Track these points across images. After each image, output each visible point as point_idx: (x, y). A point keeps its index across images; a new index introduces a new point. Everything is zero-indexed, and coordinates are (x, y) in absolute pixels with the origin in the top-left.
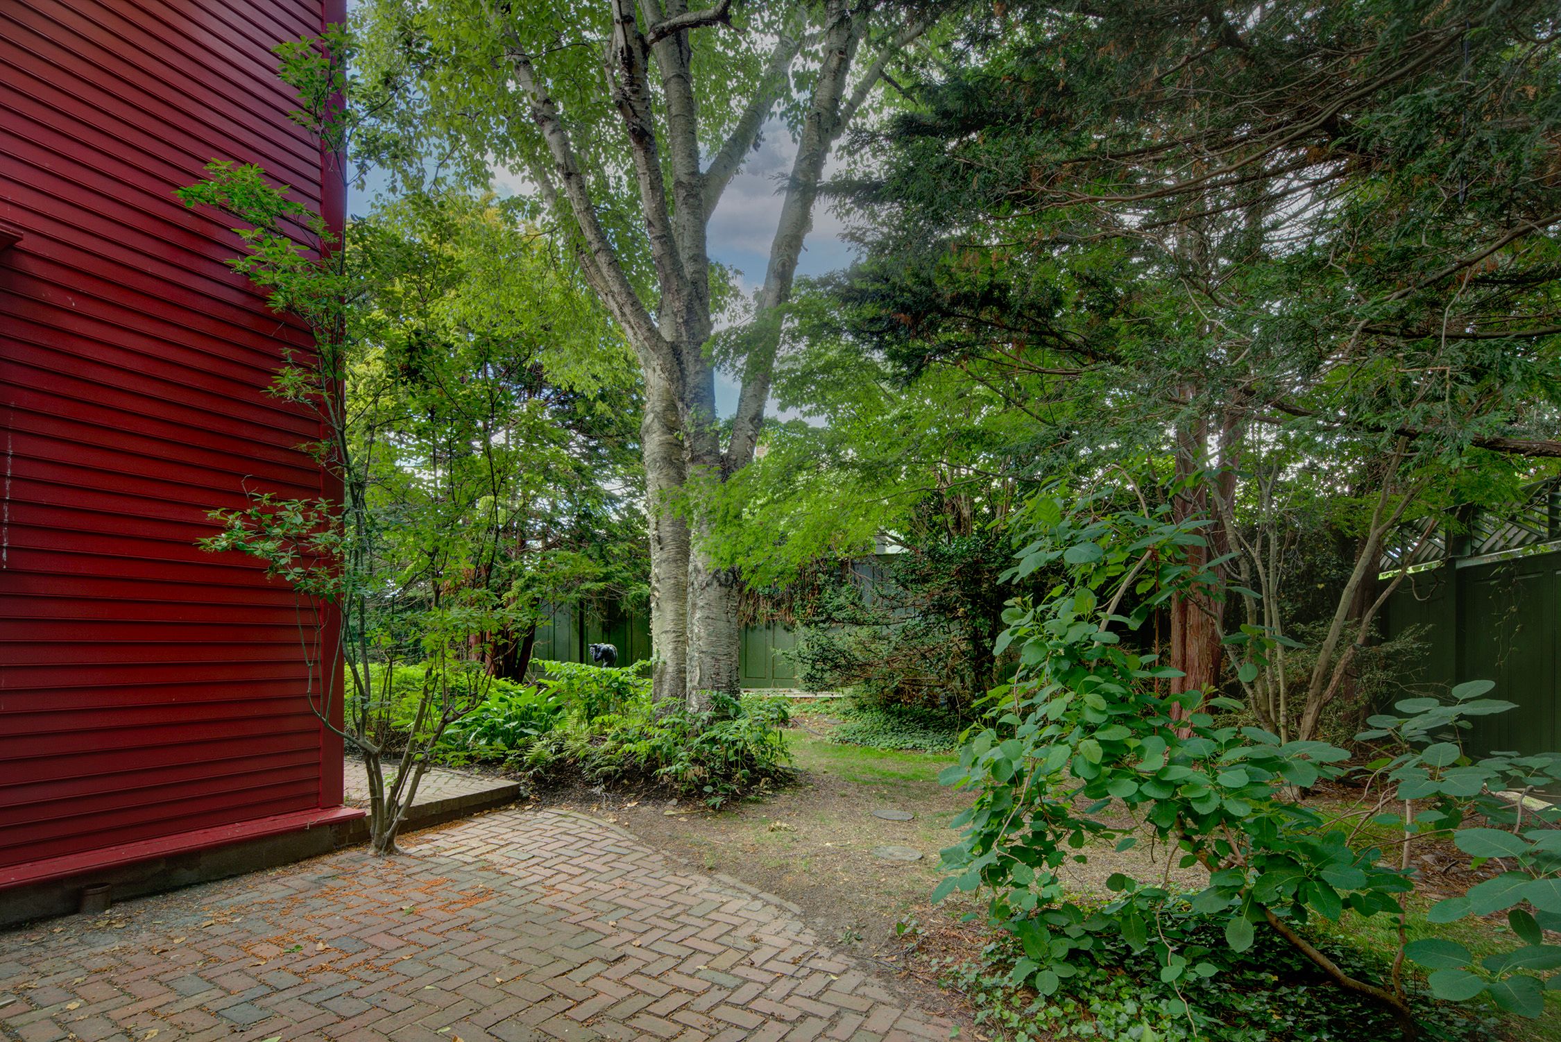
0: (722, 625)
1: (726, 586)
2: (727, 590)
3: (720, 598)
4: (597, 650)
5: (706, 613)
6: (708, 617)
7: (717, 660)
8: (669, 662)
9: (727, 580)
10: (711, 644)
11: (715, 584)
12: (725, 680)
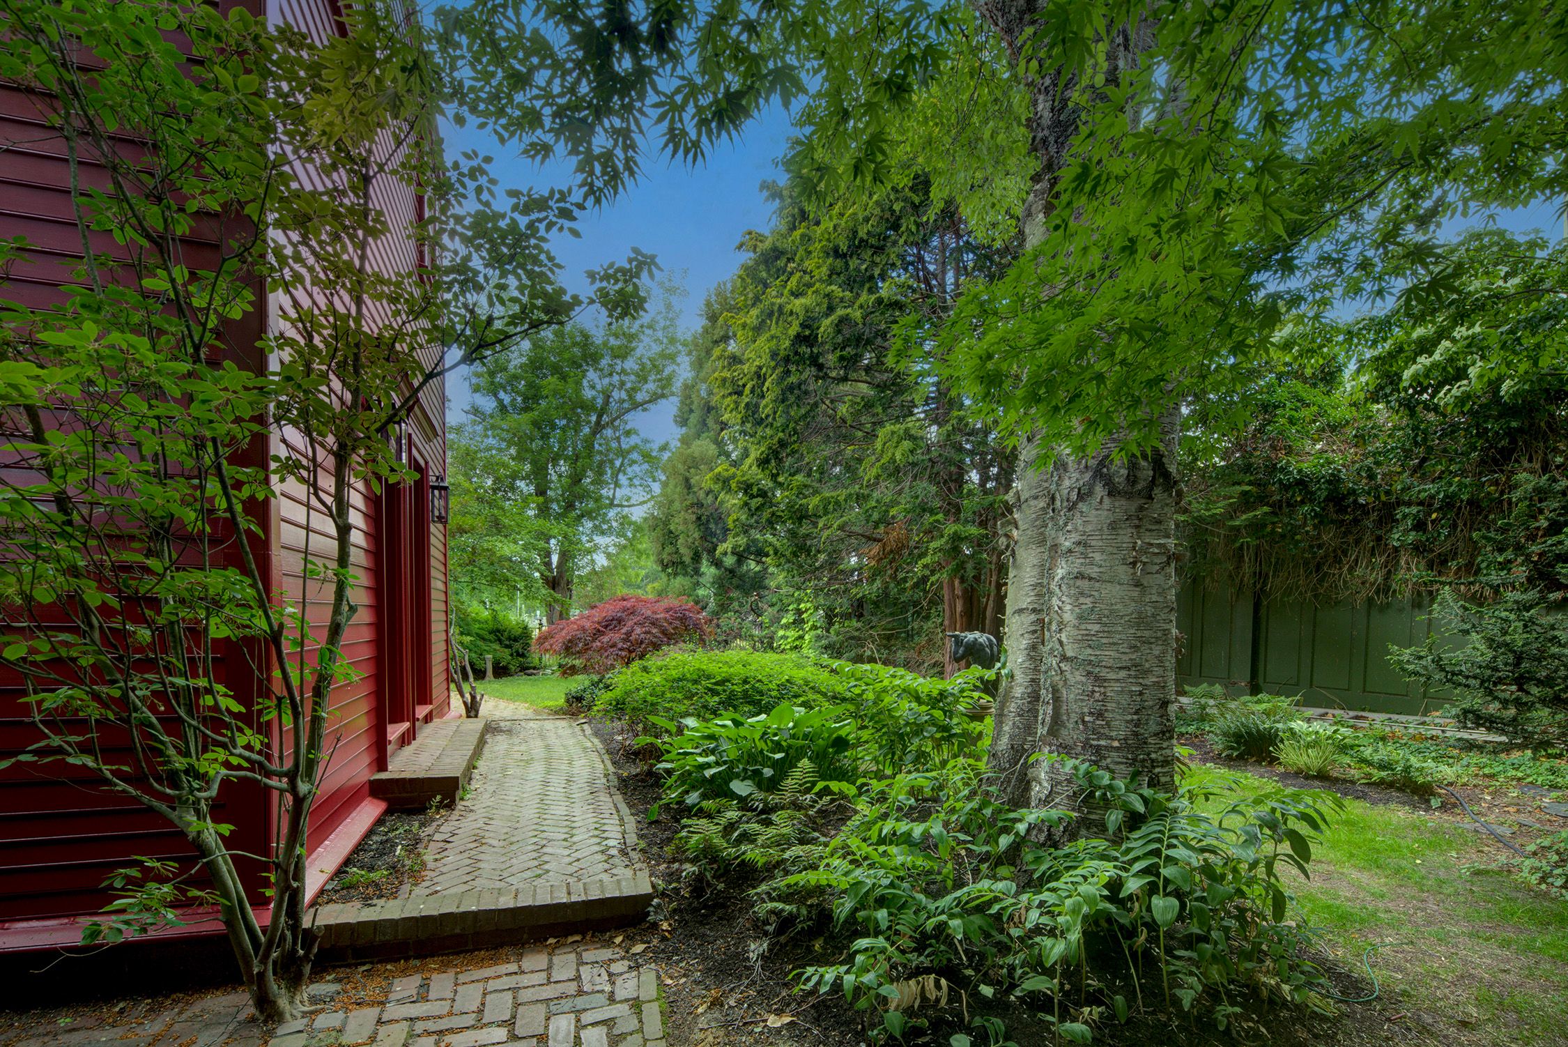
0: (1116, 594)
1: (1129, 496)
2: (1133, 506)
3: (1113, 526)
4: (958, 642)
5: (1077, 564)
6: (1081, 576)
7: (1099, 680)
8: (1019, 677)
9: (1132, 479)
10: (1086, 640)
11: (1099, 490)
12: (1120, 730)
